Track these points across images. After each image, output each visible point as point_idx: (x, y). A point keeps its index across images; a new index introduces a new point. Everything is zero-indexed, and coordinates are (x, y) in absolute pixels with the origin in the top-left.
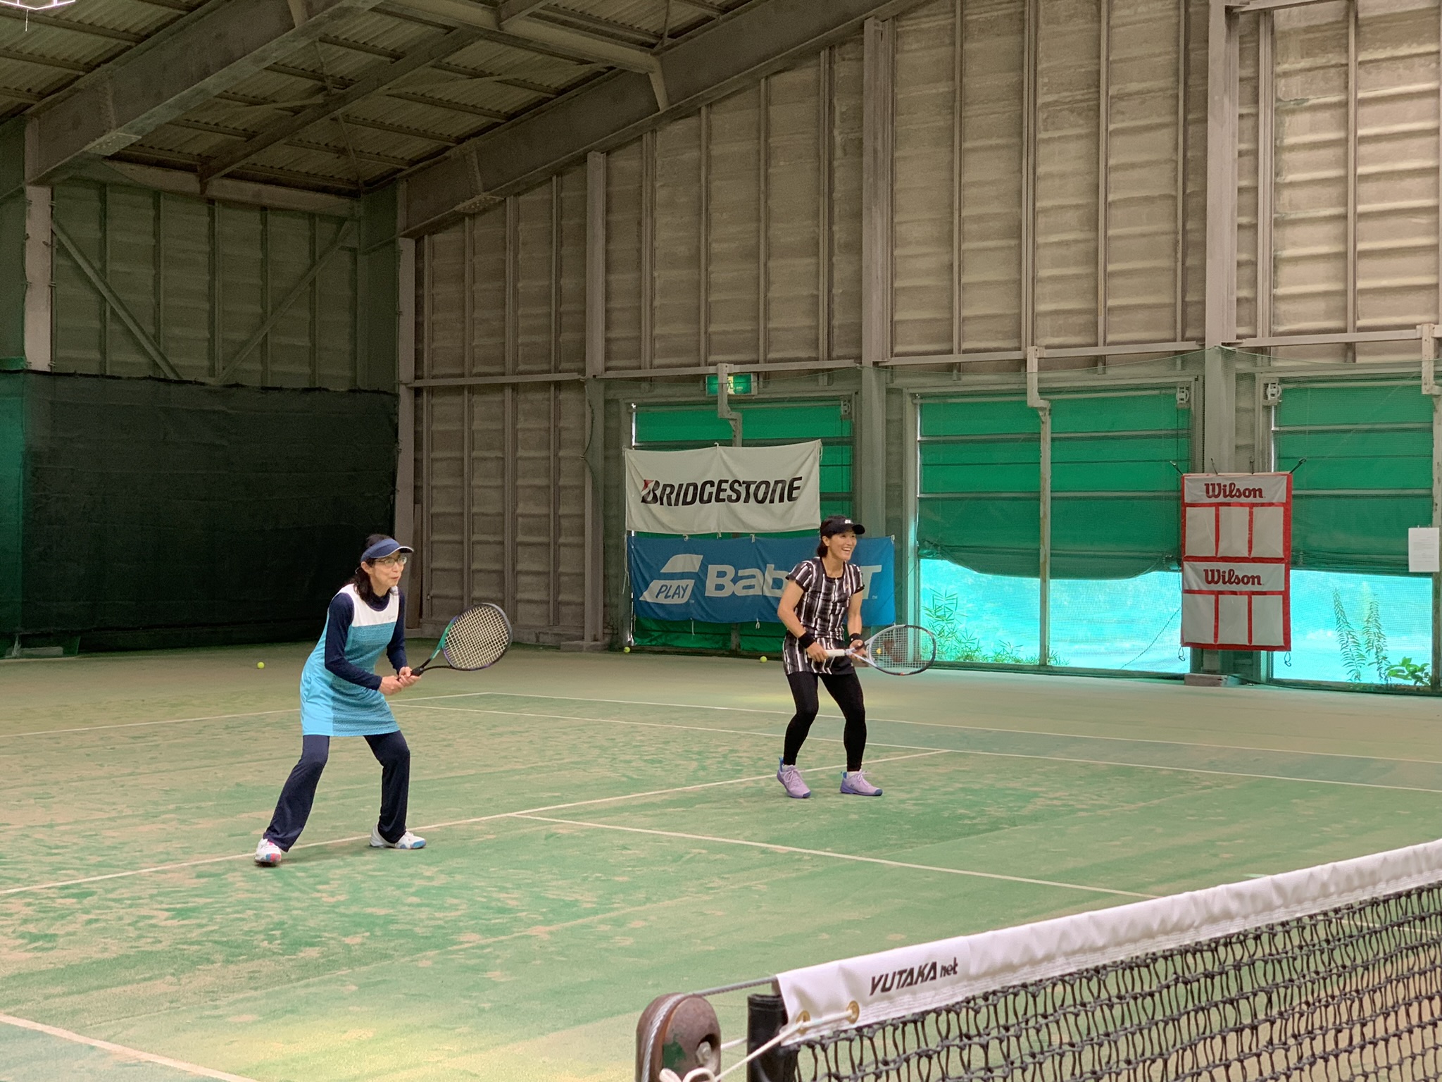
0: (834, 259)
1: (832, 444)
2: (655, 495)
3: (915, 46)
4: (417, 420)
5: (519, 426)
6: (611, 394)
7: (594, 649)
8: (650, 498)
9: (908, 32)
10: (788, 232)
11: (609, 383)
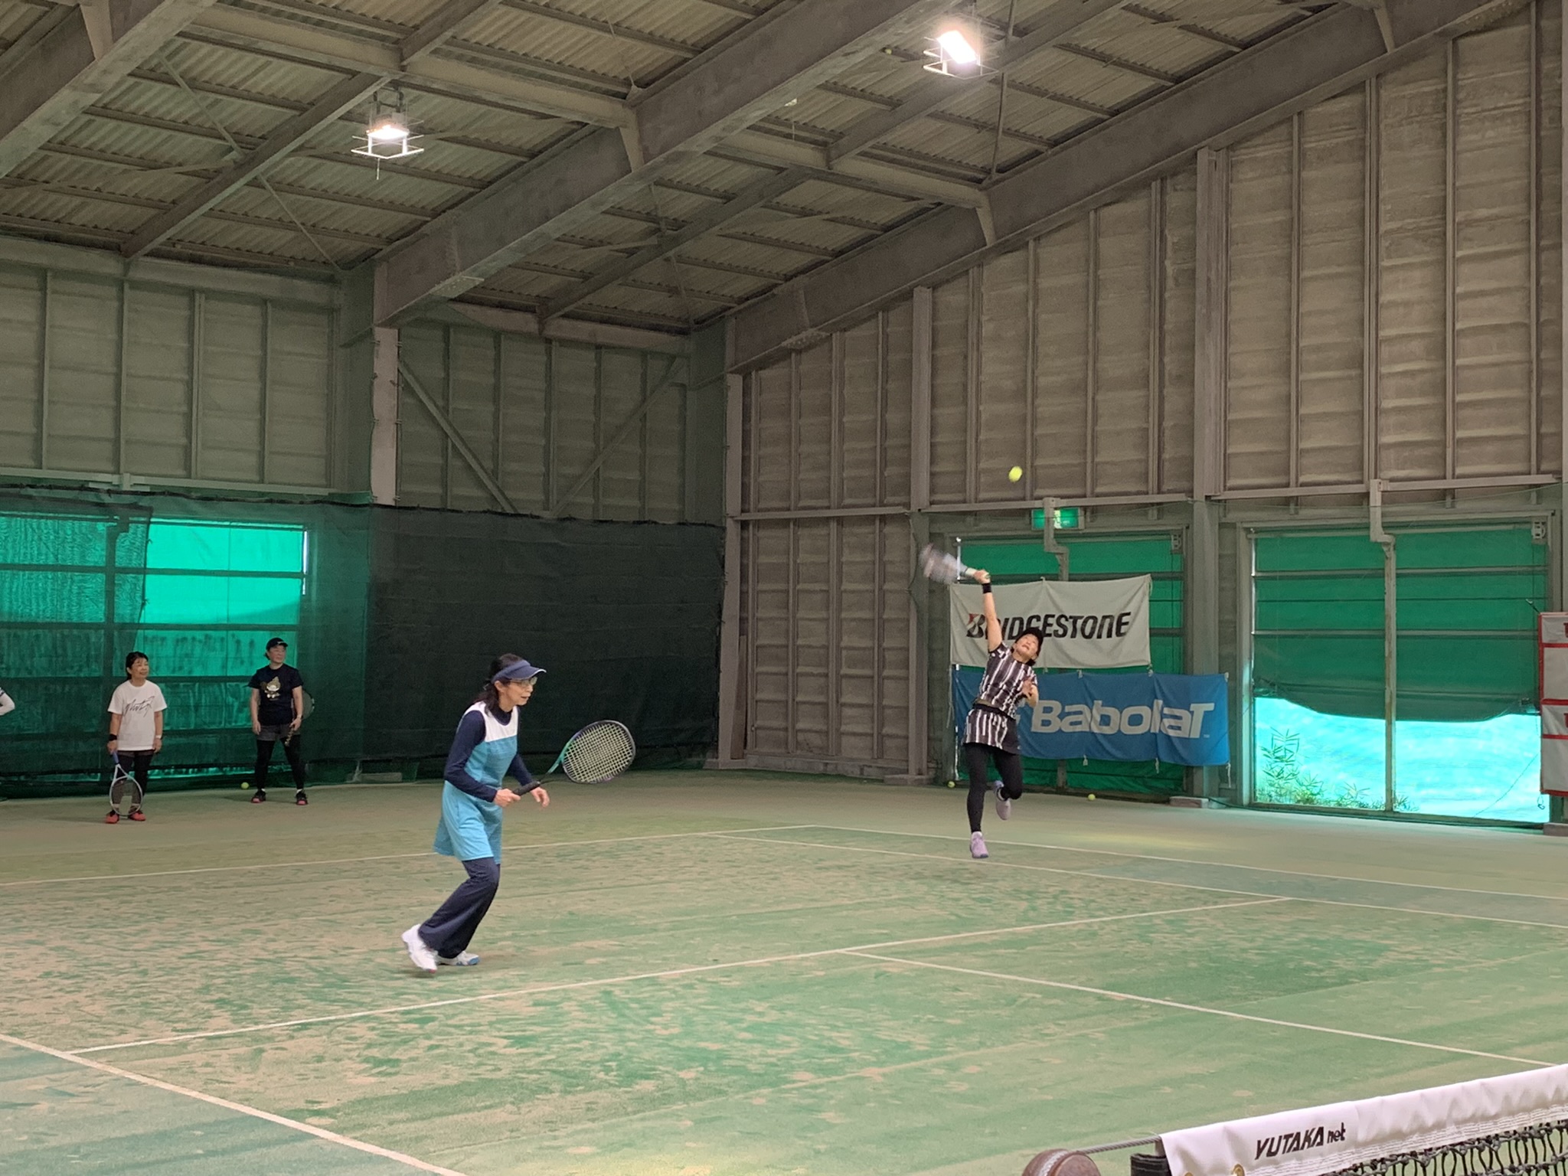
0: (1165, 392)
1: (1162, 579)
2: (980, 629)
3: (1250, 175)
4: (744, 553)
5: (844, 559)
6: (936, 529)
7: (919, 783)
8: (975, 632)
9: (1242, 162)
10: (1116, 365)
11: (934, 517)
